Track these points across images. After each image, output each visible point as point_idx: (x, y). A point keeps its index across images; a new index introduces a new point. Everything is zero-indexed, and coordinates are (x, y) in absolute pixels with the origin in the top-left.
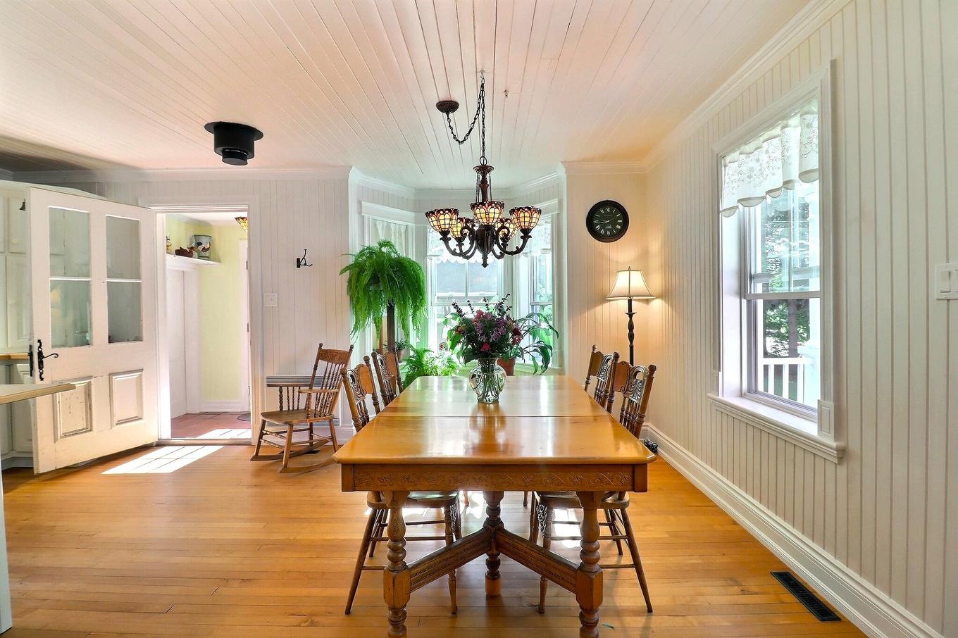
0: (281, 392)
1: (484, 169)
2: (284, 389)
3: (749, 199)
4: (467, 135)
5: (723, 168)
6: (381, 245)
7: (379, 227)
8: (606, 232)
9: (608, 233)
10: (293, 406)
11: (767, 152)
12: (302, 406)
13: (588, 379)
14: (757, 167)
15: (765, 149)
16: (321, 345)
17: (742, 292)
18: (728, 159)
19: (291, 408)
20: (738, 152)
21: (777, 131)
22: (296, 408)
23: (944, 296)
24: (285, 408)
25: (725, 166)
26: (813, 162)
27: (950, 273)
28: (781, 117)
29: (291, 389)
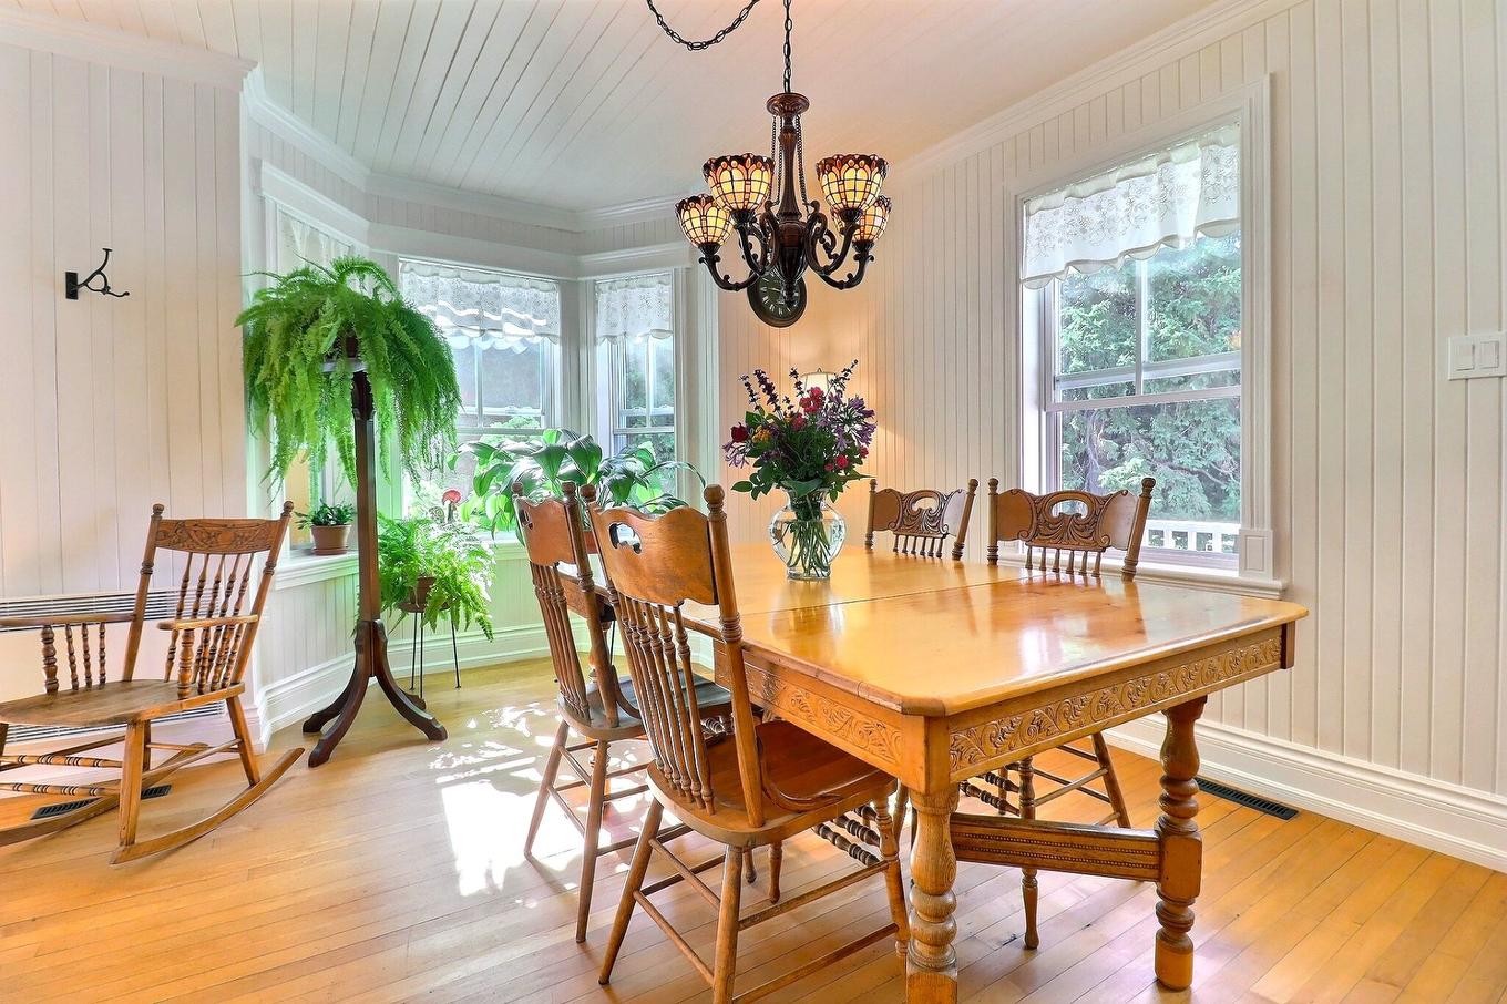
0: (48, 640)
1: (789, 105)
2: (59, 634)
3: (1086, 262)
4: (725, 32)
5: (1025, 218)
6: (345, 268)
7: (297, 235)
8: (776, 310)
9: (780, 312)
10: (88, 677)
11: (1127, 195)
12: (115, 674)
13: (870, 536)
14: (1095, 217)
15: (1123, 191)
16: (158, 510)
17: (1043, 402)
18: (1035, 204)
19: (82, 684)
20: (1064, 193)
21: (1151, 164)
22: (96, 681)
23: (1463, 375)
24: (65, 684)
25: (1028, 215)
26: (1230, 209)
27: (1473, 347)
28: (1159, 145)
29: (76, 631)
